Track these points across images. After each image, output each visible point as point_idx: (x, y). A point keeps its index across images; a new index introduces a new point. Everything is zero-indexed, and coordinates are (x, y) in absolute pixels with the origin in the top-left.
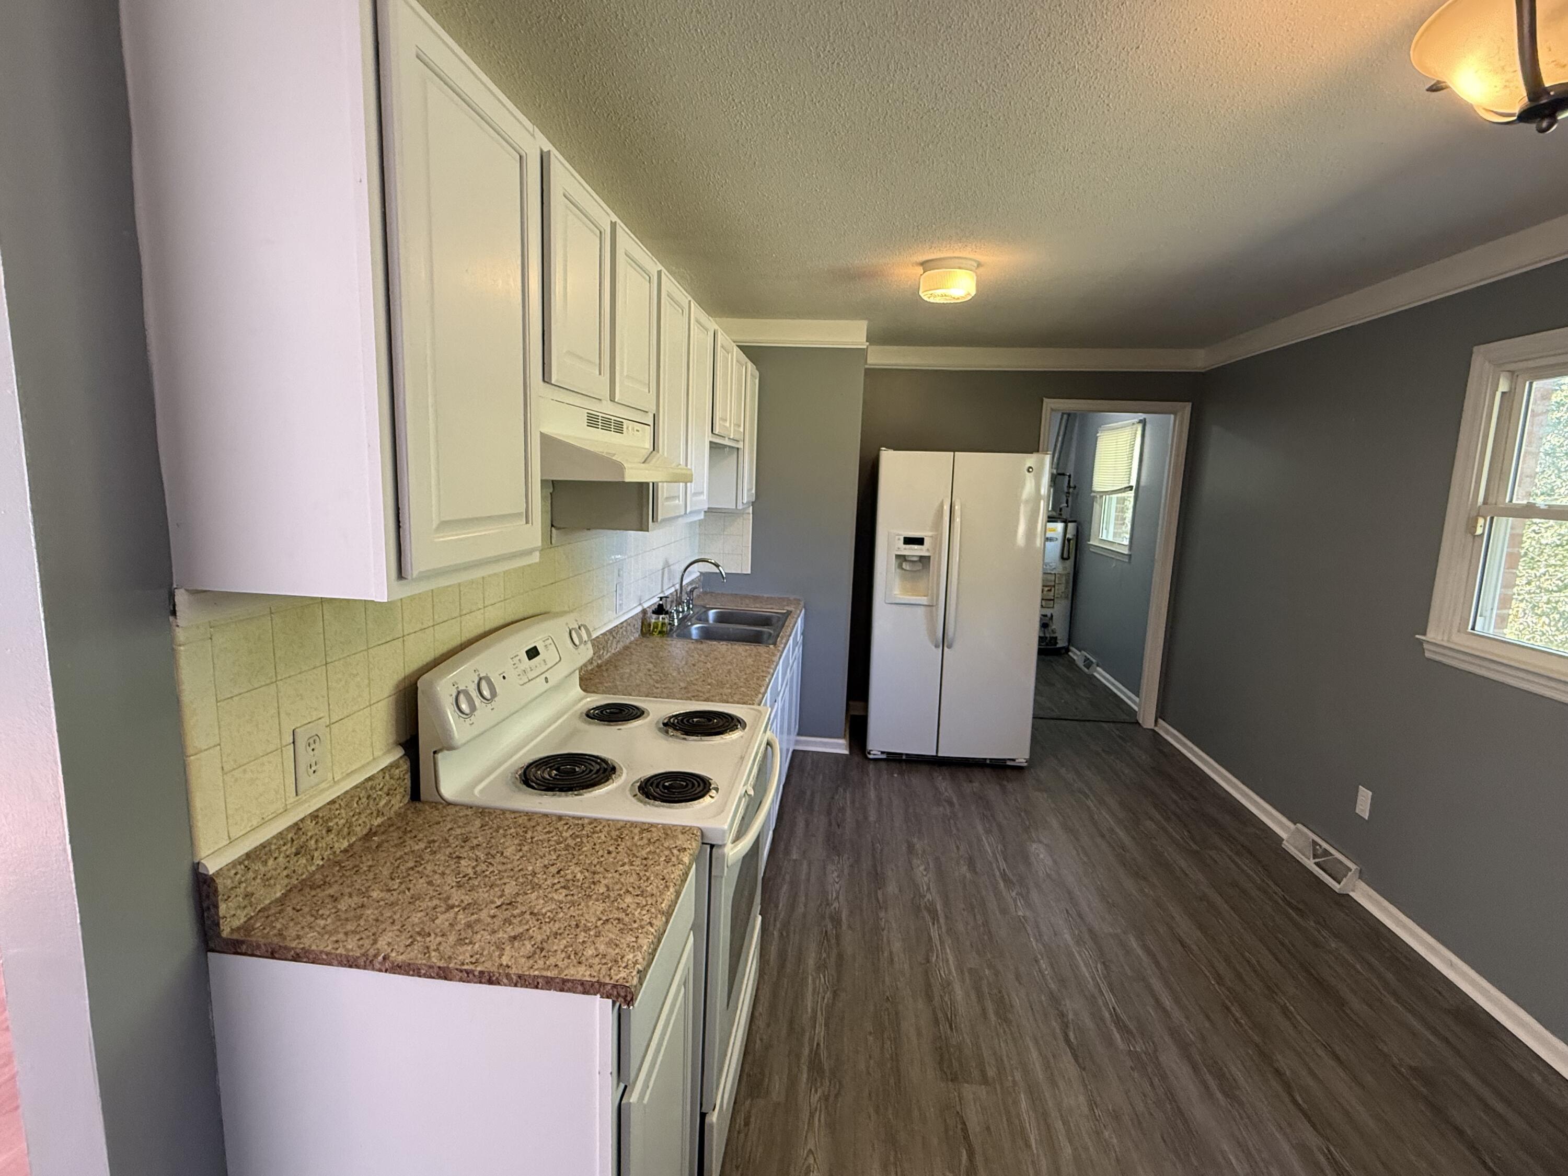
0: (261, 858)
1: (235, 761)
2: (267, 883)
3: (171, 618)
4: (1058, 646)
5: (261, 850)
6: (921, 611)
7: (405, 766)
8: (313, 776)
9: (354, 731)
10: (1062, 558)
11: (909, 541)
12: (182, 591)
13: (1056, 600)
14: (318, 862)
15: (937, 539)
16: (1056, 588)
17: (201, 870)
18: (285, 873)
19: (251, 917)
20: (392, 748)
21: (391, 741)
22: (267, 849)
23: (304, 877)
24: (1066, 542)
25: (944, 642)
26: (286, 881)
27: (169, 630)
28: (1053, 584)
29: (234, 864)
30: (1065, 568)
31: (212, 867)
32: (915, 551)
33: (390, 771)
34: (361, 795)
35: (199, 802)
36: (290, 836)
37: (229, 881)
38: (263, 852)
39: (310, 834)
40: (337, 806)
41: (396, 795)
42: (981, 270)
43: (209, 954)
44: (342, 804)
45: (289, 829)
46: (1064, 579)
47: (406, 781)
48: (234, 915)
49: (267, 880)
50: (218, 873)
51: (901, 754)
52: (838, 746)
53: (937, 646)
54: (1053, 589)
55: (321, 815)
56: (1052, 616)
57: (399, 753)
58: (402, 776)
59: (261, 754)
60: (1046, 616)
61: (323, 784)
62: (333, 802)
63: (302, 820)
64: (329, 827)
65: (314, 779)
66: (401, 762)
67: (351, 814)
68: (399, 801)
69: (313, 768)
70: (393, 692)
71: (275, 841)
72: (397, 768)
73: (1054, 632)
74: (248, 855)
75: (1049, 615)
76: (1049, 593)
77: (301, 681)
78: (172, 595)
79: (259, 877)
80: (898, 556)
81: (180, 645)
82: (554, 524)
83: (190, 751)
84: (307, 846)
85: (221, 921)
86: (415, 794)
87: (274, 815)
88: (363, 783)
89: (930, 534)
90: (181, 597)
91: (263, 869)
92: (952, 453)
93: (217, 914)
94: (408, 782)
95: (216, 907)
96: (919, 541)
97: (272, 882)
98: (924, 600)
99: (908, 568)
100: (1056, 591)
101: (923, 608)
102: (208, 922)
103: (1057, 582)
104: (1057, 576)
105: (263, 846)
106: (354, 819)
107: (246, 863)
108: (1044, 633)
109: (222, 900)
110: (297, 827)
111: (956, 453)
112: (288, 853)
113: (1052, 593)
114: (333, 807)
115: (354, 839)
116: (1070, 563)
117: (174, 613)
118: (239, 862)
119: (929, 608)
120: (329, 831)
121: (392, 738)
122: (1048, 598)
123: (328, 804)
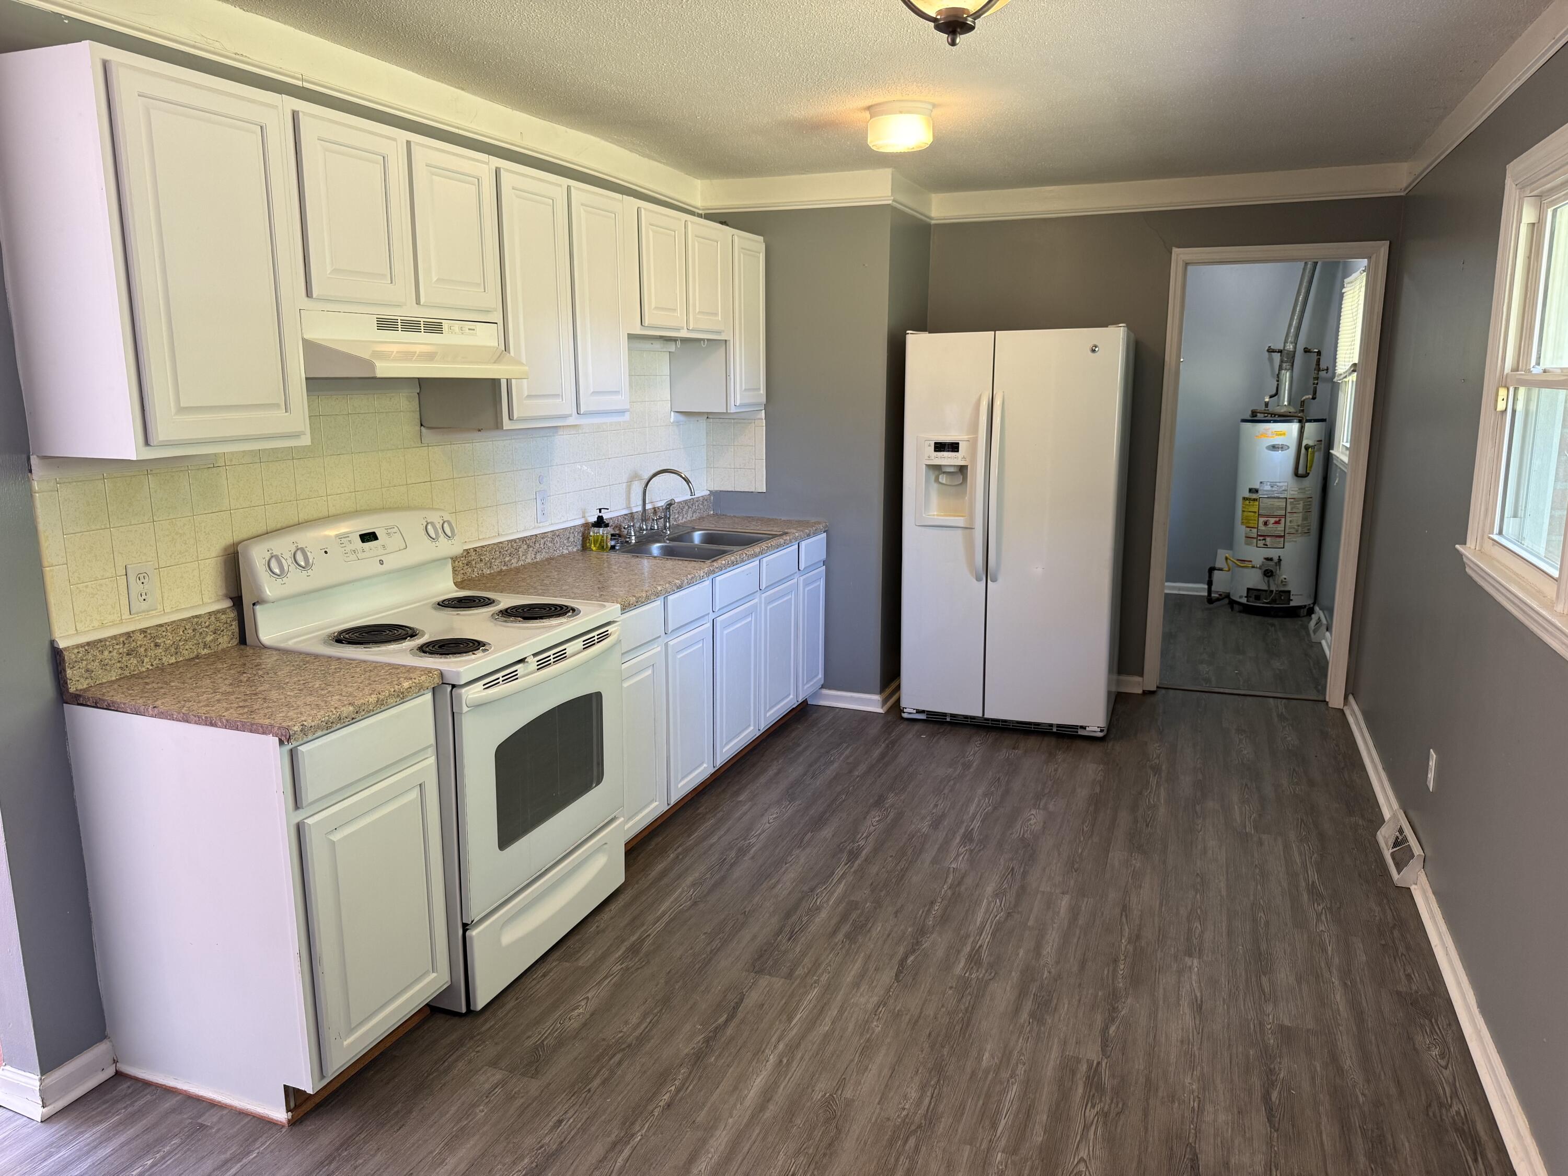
0: (98, 648)
1: (79, 578)
2: (104, 667)
3: (29, 474)
4: (1292, 604)
5: (98, 643)
6: (959, 535)
7: (232, 615)
8: (144, 603)
9: (182, 577)
10: (1296, 474)
11: (940, 447)
12: (35, 456)
13: (1287, 535)
14: (148, 667)
15: (973, 443)
16: (1288, 519)
17: (56, 646)
18: (119, 665)
19: (91, 686)
20: (218, 600)
21: (220, 594)
22: (103, 643)
23: (135, 673)
24: (1303, 450)
25: (987, 573)
26: (120, 671)
27: (29, 481)
28: (1283, 513)
29: (78, 646)
30: (1302, 490)
31: (62, 644)
32: (946, 458)
33: (216, 615)
34: (187, 627)
35: (53, 599)
36: (121, 639)
37: (74, 656)
38: (99, 644)
39: (139, 643)
40: (164, 629)
41: (223, 636)
42: (936, 112)
43: (64, 705)
44: (168, 628)
45: (122, 635)
46: (1301, 506)
47: (233, 627)
48: (78, 681)
49: (103, 665)
50: (65, 649)
51: (945, 715)
52: (869, 702)
53: (978, 579)
54: (1283, 520)
55: (149, 632)
56: (1280, 560)
57: (227, 604)
58: (228, 622)
59: (100, 578)
60: (1271, 559)
61: (154, 612)
62: (161, 625)
63: (133, 632)
64: (156, 643)
65: (144, 606)
66: (228, 610)
67: (178, 638)
68: (226, 640)
69: (144, 597)
70: (220, 555)
71: (109, 640)
72: (222, 614)
73: (1284, 583)
74: (88, 644)
75: (1276, 559)
76: (1276, 525)
77: (131, 531)
78: (29, 459)
79: (97, 661)
80: (930, 467)
81: (35, 493)
82: (423, 424)
83: (45, 563)
84: (137, 652)
85: (69, 681)
86: (243, 640)
87: (111, 624)
88: (189, 618)
89: (966, 437)
90: (34, 460)
91: (100, 657)
92: (993, 332)
93: (66, 676)
94: (235, 626)
95: (65, 671)
96: (954, 447)
97: (108, 668)
98: (960, 521)
99: (944, 482)
100: (1288, 524)
101: (960, 532)
102: (62, 682)
103: (1289, 510)
104: (1289, 501)
105: (100, 641)
106: (181, 644)
107: (86, 648)
108: (1269, 586)
109: (68, 667)
110: (128, 635)
111: (997, 332)
112: (120, 651)
113: (1281, 527)
114: (159, 629)
115: (181, 659)
116: (1312, 483)
117: (30, 471)
118: (82, 646)
119: (968, 531)
120: (157, 645)
121: (222, 592)
122: (1277, 533)
123: (157, 626)
